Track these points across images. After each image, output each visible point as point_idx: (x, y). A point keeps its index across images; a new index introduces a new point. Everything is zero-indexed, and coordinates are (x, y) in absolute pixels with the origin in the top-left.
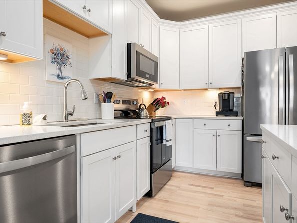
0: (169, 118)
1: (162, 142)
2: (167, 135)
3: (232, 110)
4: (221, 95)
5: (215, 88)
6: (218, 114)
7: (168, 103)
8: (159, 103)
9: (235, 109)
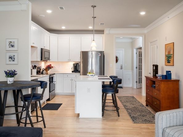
0: (54, 74)
1: (52, 82)
2: (54, 80)
3: (78, 70)
4: (74, 64)
5: (72, 61)
6: (73, 72)
7: (52, 67)
8: (49, 67)
9: (79, 70)
